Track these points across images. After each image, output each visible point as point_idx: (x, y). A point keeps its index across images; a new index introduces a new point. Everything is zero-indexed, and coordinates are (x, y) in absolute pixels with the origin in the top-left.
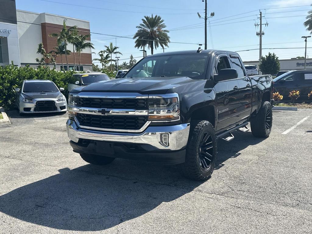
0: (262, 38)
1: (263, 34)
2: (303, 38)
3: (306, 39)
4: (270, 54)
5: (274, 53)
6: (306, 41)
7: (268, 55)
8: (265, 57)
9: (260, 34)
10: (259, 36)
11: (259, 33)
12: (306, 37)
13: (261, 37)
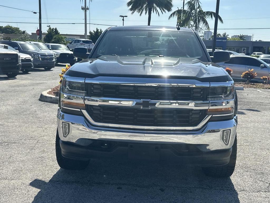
0: (87, 13)
1: (88, 9)
2: (121, 17)
3: (123, 18)
4: (97, 30)
5: (101, 29)
6: (123, 20)
7: (96, 31)
8: (93, 32)
9: (85, 9)
10: (84, 10)
11: (84, 7)
12: (123, 17)
13: (85, 11)
